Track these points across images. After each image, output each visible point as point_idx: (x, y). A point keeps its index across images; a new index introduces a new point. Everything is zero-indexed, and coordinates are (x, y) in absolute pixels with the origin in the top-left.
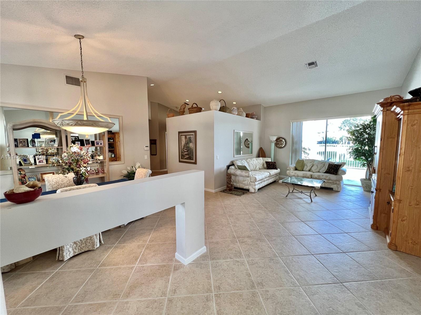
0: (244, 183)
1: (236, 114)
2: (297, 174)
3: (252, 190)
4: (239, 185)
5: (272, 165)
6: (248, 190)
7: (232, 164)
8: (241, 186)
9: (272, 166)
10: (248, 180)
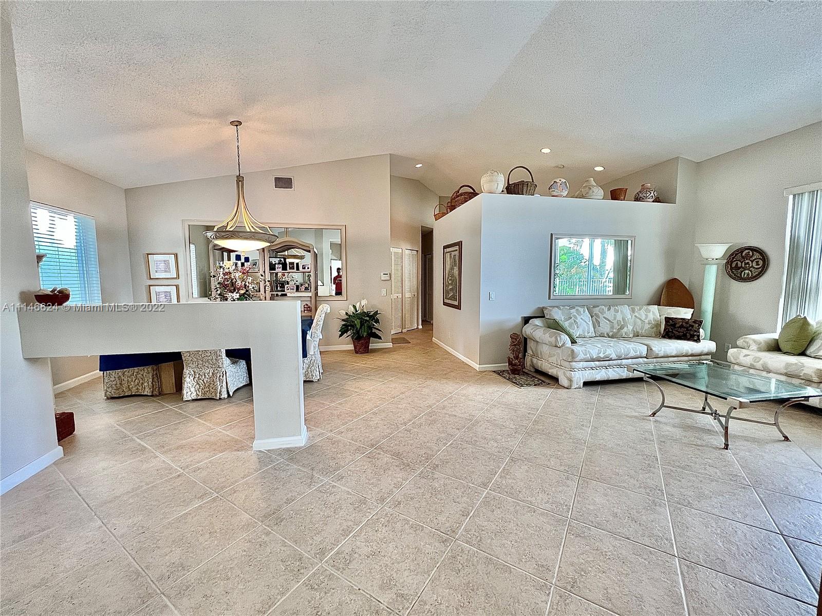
0: (550, 360)
1: (565, 193)
2: (761, 362)
3: (563, 381)
4: (542, 364)
5: (682, 327)
6: (555, 379)
7: (541, 314)
8: (544, 366)
9: (683, 329)
10: (558, 354)
